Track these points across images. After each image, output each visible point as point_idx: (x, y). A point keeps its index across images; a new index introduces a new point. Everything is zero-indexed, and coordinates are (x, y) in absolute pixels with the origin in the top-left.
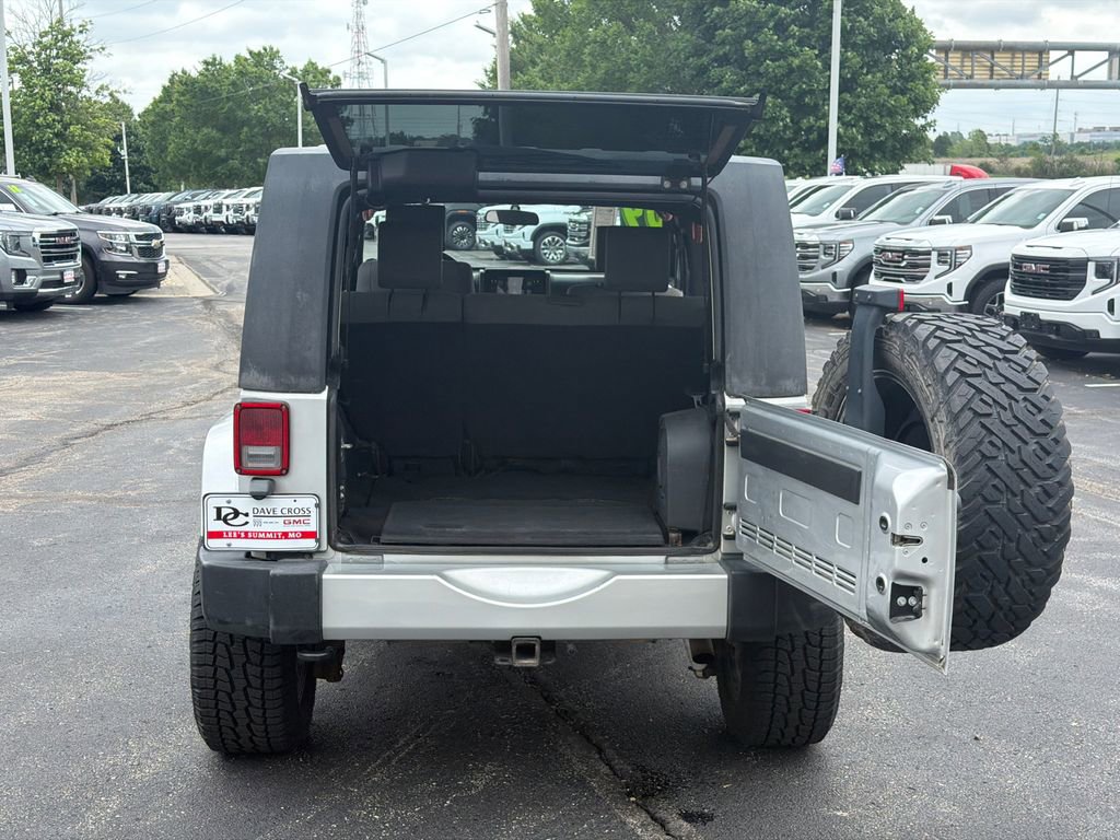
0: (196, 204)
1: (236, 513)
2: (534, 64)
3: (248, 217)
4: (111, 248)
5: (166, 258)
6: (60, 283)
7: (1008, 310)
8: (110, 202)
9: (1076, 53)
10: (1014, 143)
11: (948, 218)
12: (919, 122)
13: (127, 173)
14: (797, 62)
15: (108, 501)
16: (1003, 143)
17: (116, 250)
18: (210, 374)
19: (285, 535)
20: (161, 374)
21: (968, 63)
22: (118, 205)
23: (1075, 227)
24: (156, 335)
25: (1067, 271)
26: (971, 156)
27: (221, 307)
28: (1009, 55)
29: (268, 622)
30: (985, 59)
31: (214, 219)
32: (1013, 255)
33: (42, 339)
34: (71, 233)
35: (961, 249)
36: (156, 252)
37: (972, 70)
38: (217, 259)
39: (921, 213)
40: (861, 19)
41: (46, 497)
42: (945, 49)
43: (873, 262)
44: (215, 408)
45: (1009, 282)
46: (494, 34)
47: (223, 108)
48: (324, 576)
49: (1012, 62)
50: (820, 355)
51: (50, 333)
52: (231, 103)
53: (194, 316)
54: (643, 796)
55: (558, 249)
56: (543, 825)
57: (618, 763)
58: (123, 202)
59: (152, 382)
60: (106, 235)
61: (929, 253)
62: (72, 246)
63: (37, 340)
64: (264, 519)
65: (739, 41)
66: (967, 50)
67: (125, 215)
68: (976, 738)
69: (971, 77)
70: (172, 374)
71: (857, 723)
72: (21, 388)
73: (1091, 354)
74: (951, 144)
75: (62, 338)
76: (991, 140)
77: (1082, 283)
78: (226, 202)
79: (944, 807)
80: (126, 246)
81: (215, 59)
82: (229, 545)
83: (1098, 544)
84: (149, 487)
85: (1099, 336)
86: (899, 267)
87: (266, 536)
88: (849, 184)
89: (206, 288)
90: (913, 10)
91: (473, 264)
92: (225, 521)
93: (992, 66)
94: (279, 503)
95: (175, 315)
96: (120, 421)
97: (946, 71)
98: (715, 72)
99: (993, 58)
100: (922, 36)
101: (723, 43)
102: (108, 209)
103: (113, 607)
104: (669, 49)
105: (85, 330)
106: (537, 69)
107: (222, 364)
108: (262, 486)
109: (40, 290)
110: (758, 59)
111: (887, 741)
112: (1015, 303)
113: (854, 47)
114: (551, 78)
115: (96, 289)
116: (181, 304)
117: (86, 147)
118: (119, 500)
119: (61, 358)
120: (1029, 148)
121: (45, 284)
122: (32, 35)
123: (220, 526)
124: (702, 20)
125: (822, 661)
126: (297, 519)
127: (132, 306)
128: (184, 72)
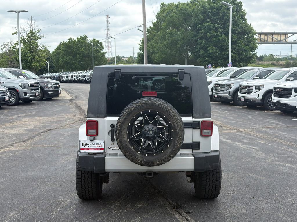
0: (66, 75)
1: (87, 144)
2: (153, 39)
3: (80, 79)
4: (47, 87)
5: (61, 89)
6: (35, 96)
7: (273, 101)
8: (45, 75)
9: (295, 34)
10: (281, 57)
11: (258, 78)
12: (253, 53)
13: (49, 68)
14: (221, 38)
15: (51, 147)
16: (278, 57)
17: (48, 87)
18: (73, 118)
19: (97, 149)
20: (61, 118)
21: (266, 37)
22: (46, 76)
23: (290, 80)
24: (59, 108)
25: (287, 91)
26: (269, 61)
27: (74, 101)
28: (277, 35)
29: (94, 168)
30: (271, 36)
31: (71, 79)
32: (274, 87)
33: (31, 109)
34: (38, 83)
35: (261, 85)
36: (58, 88)
37: (267, 39)
38: (72, 89)
39: (251, 76)
40: (237, 27)
41: (36, 146)
42: (260, 34)
43: (239, 89)
44: (74, 126)
45: (273, 94)
46: (143, 32)
47: (74, 50)
48: (106, 158)
49: (278, 37)
50: (225, 112)
51: (33, 108)
52: (76, 49)
53: (68, 103)
54: (176, 208)
55: (159, 86)
56: (154, 214)
57: (171, 202)
58: (48, 75)
59: (59, 120)
60: (46, 84)
61: (253, 87)
62: (38, 86)
63: (30, 110)
64: (92, 146)
65: (206, 33)
66: (266, 34)
67: (48, 78)
68: (253, 197)
69: (267, 41)
70: (63, 117)
71: (226, 194)
72: (27, 121)
73: (295, 112)
74: (264, 58)
75: (36, 109)
76: (274, 57)
77: (291, 94)
78: (74, 75)
79: (244, 211)
80: (51, 86)
81: (71, 39)
82: (85, 151)
83: (289, 157)
84: (60, 144)
85: (296, 107)
86: (245, 90)
87: (93, 149)
88: (233, 69)
89: (70, 96)
90: (250, 24)
91: (138, 90)
92: (84, 146)
93: (273, 38)
94: (96, 142)
95: (63, 103)
96: (52, 129)
97: (260, 39)
98: (199, 41)
99: (273, 36)
100: (253, 31)
101: (201, 33)
102: (44, 77)
103: (55, 170)
104: (187, 35)
105: (41, 107)
106: (153, 41)
107: (75, 115)
108: (92, 138)
109: (30, 98)
110: (211, 38)
111: (233, 198)
112: (274, 99)
113: (235, 34)
114: (157, 43)
115: (43, 97)
116: (64, 100)
117: (39, 62)
118: (54, 147)
119: (36, 114)
120: (285, 59)
121: (31, 96)
122: (26, 34)
123: (83, 147)
124: (196, 28)
125: (216, 178)
126: (100, 146)
127: (52, 101)
128: (64, 42)
